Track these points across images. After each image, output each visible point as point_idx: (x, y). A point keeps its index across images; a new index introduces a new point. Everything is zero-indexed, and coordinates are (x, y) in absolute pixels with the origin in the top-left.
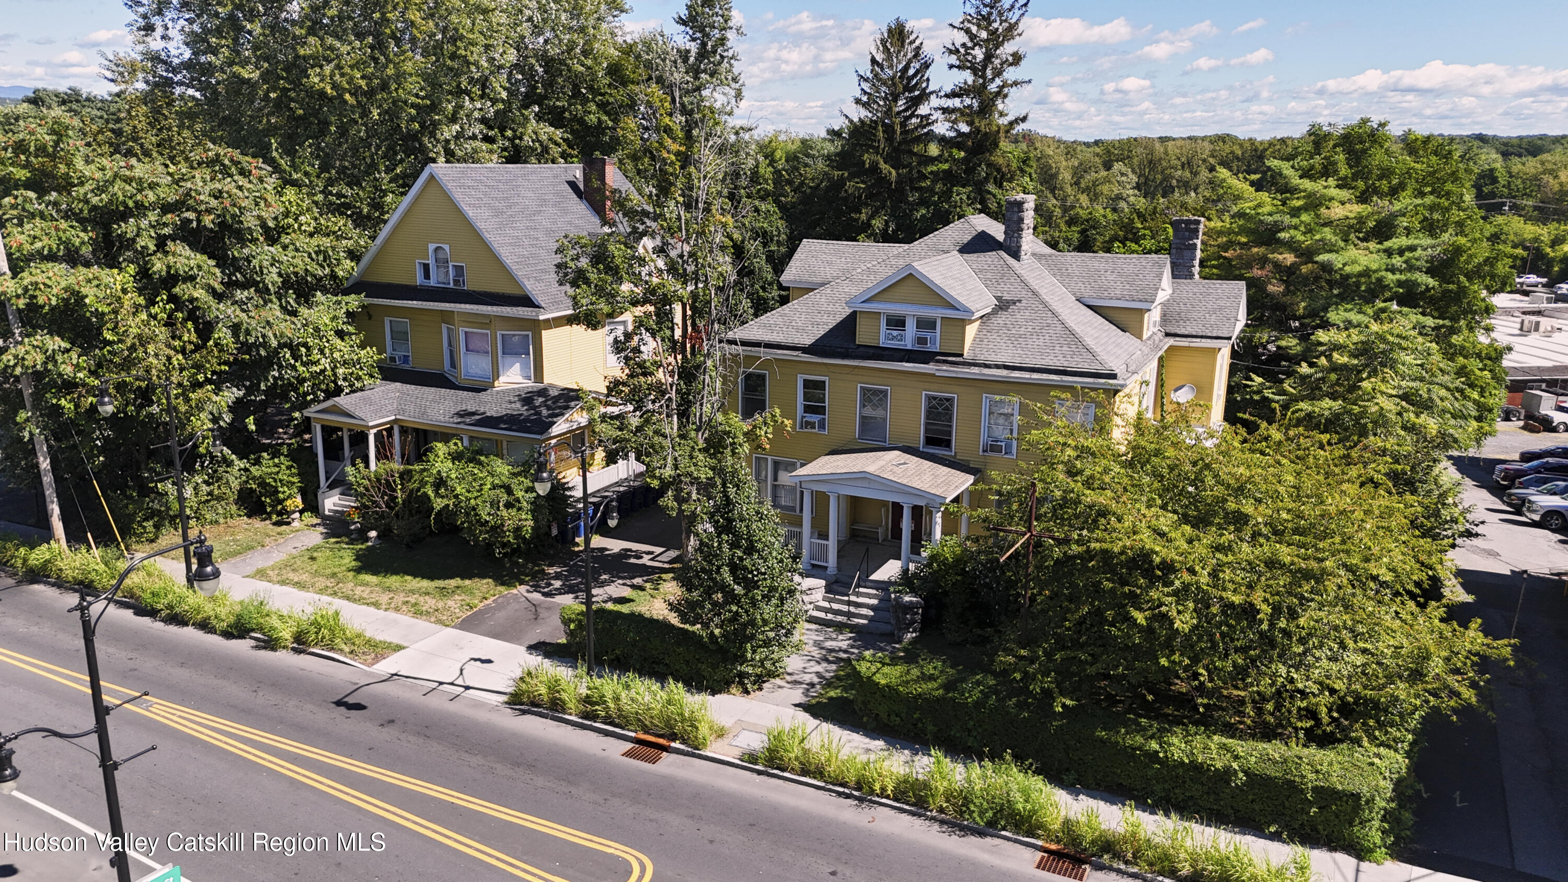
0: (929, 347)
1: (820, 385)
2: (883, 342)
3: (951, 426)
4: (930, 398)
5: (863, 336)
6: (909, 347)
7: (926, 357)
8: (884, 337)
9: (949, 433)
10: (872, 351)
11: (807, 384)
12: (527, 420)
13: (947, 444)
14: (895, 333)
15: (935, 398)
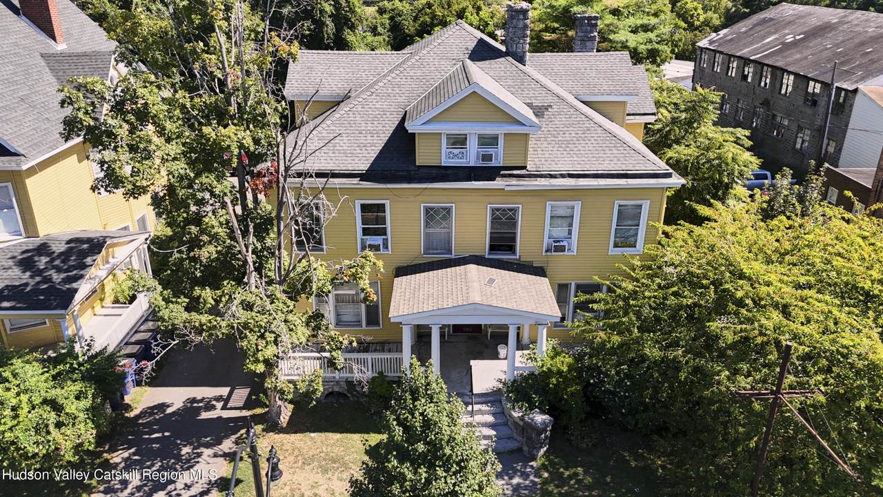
0: (494, 163)
1: (381, 208)
2: (445, 162)
3: (515, 233)
4: (494, 210)
5: (424, 157)
6: (472, 164)
7: (489, 173)
8: (447, 157)
9: (514, 239)
10: (434, 171)
11: (365, 208)
12: (36, 291)
13: (511, 249)
14: (456, 151)
15: (498, 210)
